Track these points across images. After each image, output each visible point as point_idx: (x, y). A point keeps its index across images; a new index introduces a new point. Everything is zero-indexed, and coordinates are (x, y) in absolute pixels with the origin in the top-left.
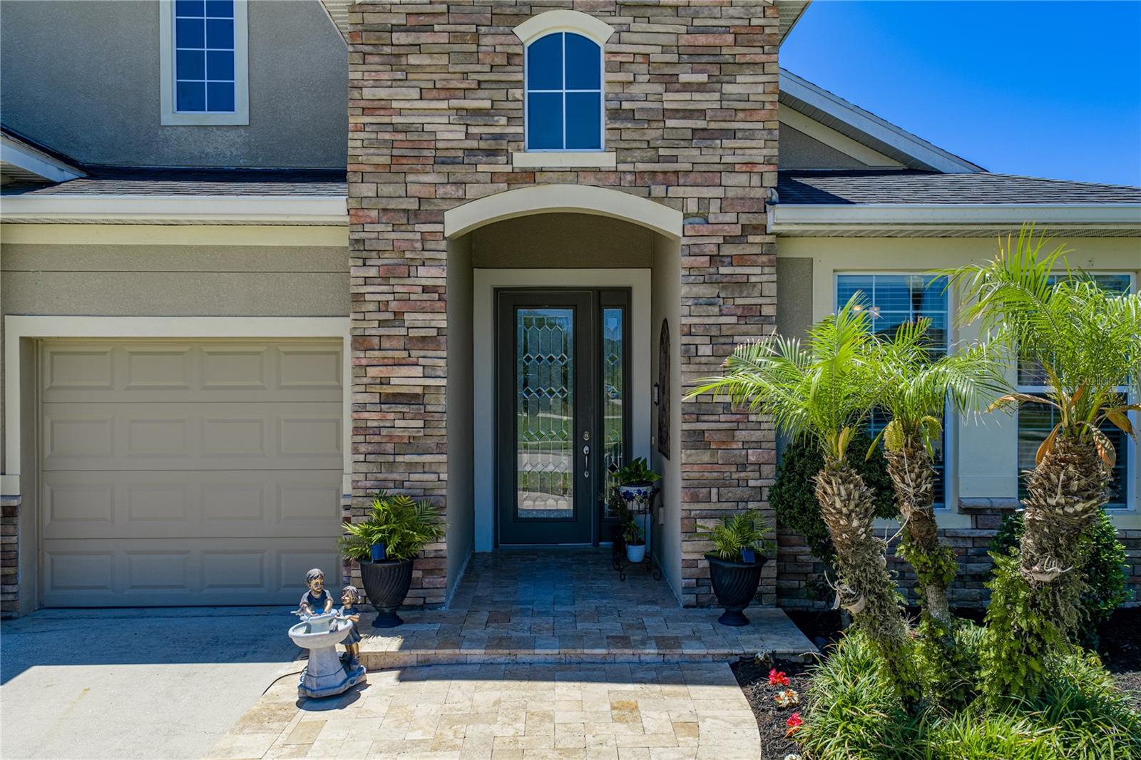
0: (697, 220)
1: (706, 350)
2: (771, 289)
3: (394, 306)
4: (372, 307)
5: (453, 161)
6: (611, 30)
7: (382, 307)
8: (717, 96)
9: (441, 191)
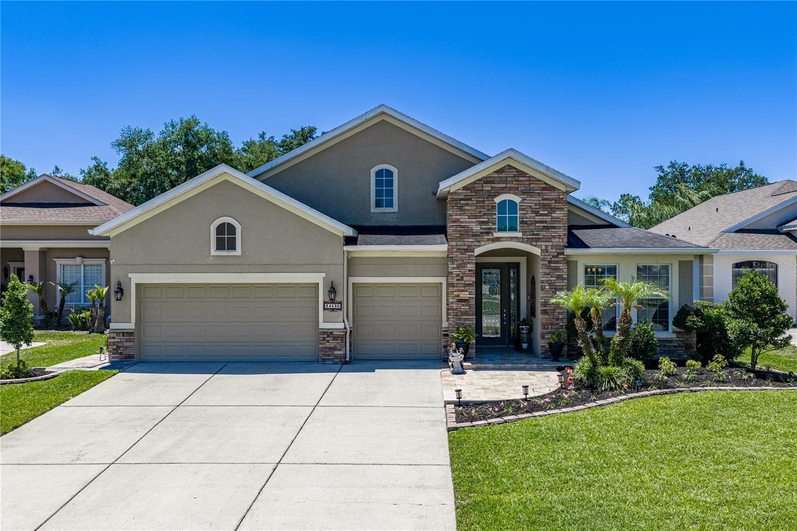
0: (545, 251)
1: (547, 287)
2: (566, 270)
3: (461, 275)
4: (455, 275)
5: (477, 236)
6: (521, 199)
7: (458, 275)
8: (550, 217)
9: (474, 244)
